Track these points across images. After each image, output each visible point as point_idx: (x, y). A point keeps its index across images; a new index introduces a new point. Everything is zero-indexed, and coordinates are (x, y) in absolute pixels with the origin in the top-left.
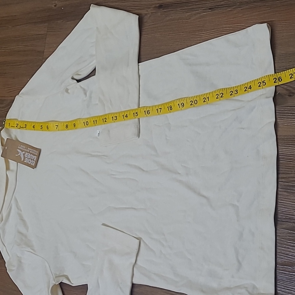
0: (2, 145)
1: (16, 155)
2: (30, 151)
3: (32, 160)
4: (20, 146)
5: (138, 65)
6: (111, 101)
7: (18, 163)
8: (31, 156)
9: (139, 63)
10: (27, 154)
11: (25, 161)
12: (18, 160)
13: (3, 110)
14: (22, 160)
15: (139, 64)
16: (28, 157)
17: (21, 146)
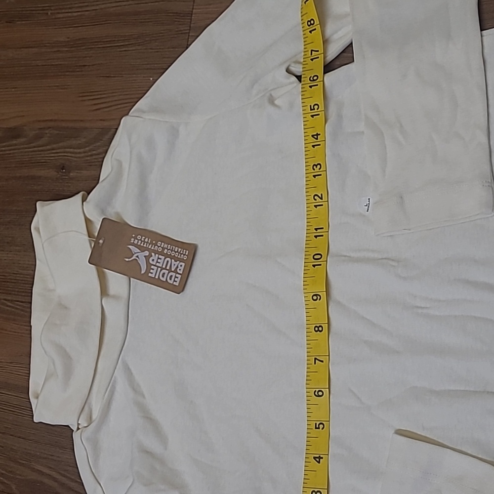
0: (90, 235)
1: (127, 260)
2: (163, 248)
3: (170, 271)
4: (135, 238)
5: (482, 36)
6: (401, 126)
7: (132, 279)
8: (168, 261)
9: (481, 30)
10: (155, 257)
11: (150, 275)
12: (131, 271)
13: (80, 153)
14: (143, 272)
15: (484, 32)
16: (158, 264)
17: (139, 237)
